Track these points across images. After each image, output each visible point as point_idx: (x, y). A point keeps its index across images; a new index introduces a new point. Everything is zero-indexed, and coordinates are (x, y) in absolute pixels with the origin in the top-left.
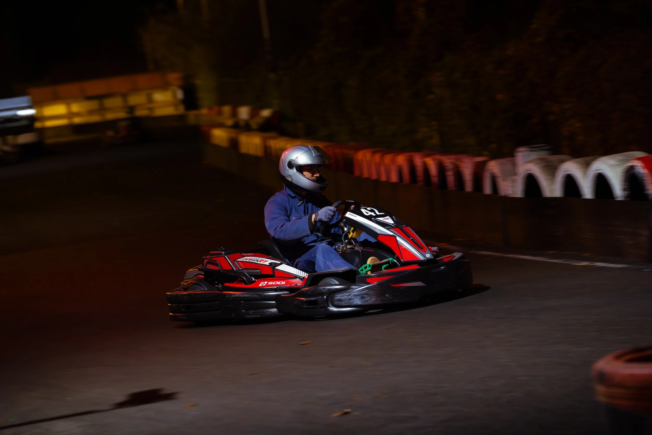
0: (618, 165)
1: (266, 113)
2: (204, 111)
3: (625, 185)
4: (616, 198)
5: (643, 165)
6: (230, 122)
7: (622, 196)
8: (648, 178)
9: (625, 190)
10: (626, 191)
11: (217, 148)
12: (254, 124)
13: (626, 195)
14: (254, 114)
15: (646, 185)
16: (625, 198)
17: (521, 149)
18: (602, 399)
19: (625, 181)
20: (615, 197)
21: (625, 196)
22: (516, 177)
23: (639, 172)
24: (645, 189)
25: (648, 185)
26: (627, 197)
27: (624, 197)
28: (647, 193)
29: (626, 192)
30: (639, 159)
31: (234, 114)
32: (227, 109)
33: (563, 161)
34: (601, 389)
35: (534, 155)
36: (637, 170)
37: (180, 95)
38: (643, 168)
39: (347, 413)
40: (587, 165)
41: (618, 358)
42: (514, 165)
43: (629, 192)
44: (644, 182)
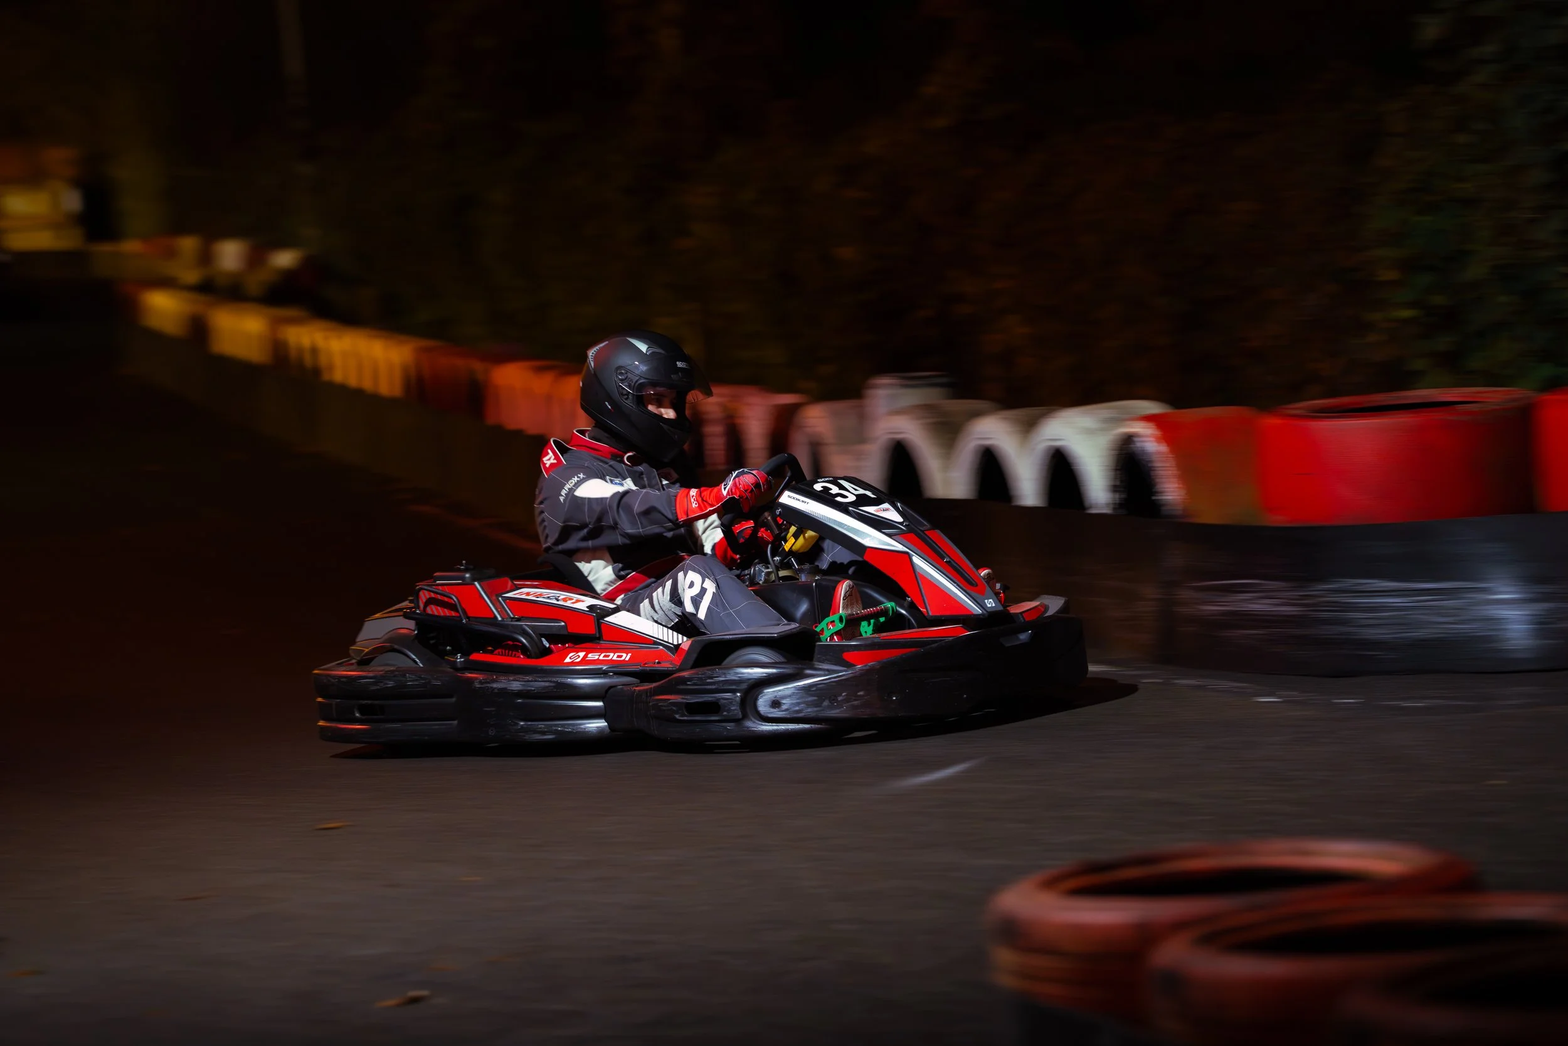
0: (1102, 430)
1: (284, 259)
2: (131, 246)
3: (1115, 478)
4: (1090, 507)
5: (1157, 433)
6: (191, 276)
7: (1108, 505)
8: (1168, 465)
9: (1115, 489)
10: (1118, 494)
11: (156, 337)
12: (256, 282)
13: (1118, 502)
14: (256, 258)
15: (1157, 480)
16: (1114, 509)
17: (885, 381)
18: (1006, 981)
19: (1116, 470)
20: (1087, 504)
21: (1115, 504)
22: (867, 447)
23: (1144, 450)
24: (1154, 490)
25: (1164, 480)
26: (1119, 506)
27: (1112, 506)
28: (1158, 500)
29: (1117, 496)
30: (1149, 418)
31: (206, 258)
32: (188, 244)
33: (977, 414)
34: (1005, 957)
35: (913, 397)
36: (1138, 445)
37: (72, 201)
38: (1159, 440)
39: (415, 1000)
40: (1029, 426)
41: (1050, 884)
42: (863, 417)
43: (1123, 496)
44: (1152, 473)
